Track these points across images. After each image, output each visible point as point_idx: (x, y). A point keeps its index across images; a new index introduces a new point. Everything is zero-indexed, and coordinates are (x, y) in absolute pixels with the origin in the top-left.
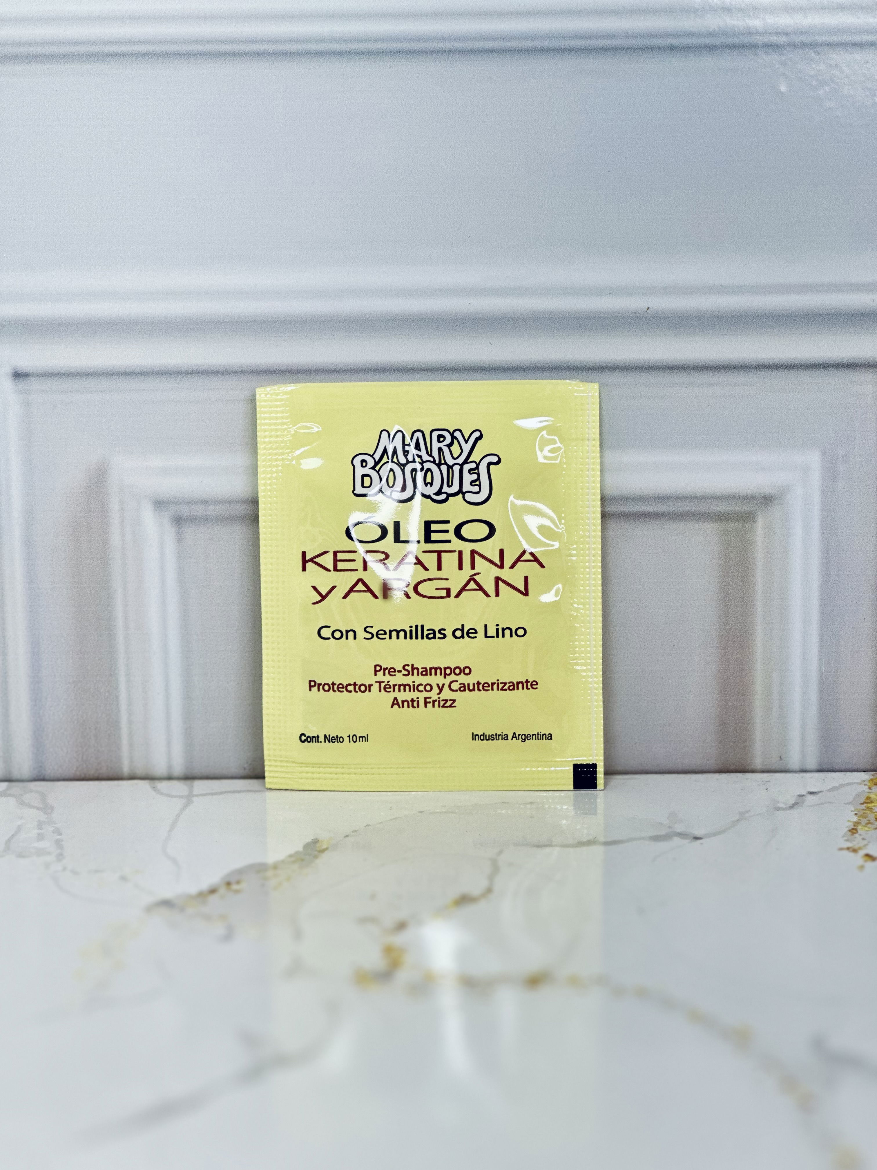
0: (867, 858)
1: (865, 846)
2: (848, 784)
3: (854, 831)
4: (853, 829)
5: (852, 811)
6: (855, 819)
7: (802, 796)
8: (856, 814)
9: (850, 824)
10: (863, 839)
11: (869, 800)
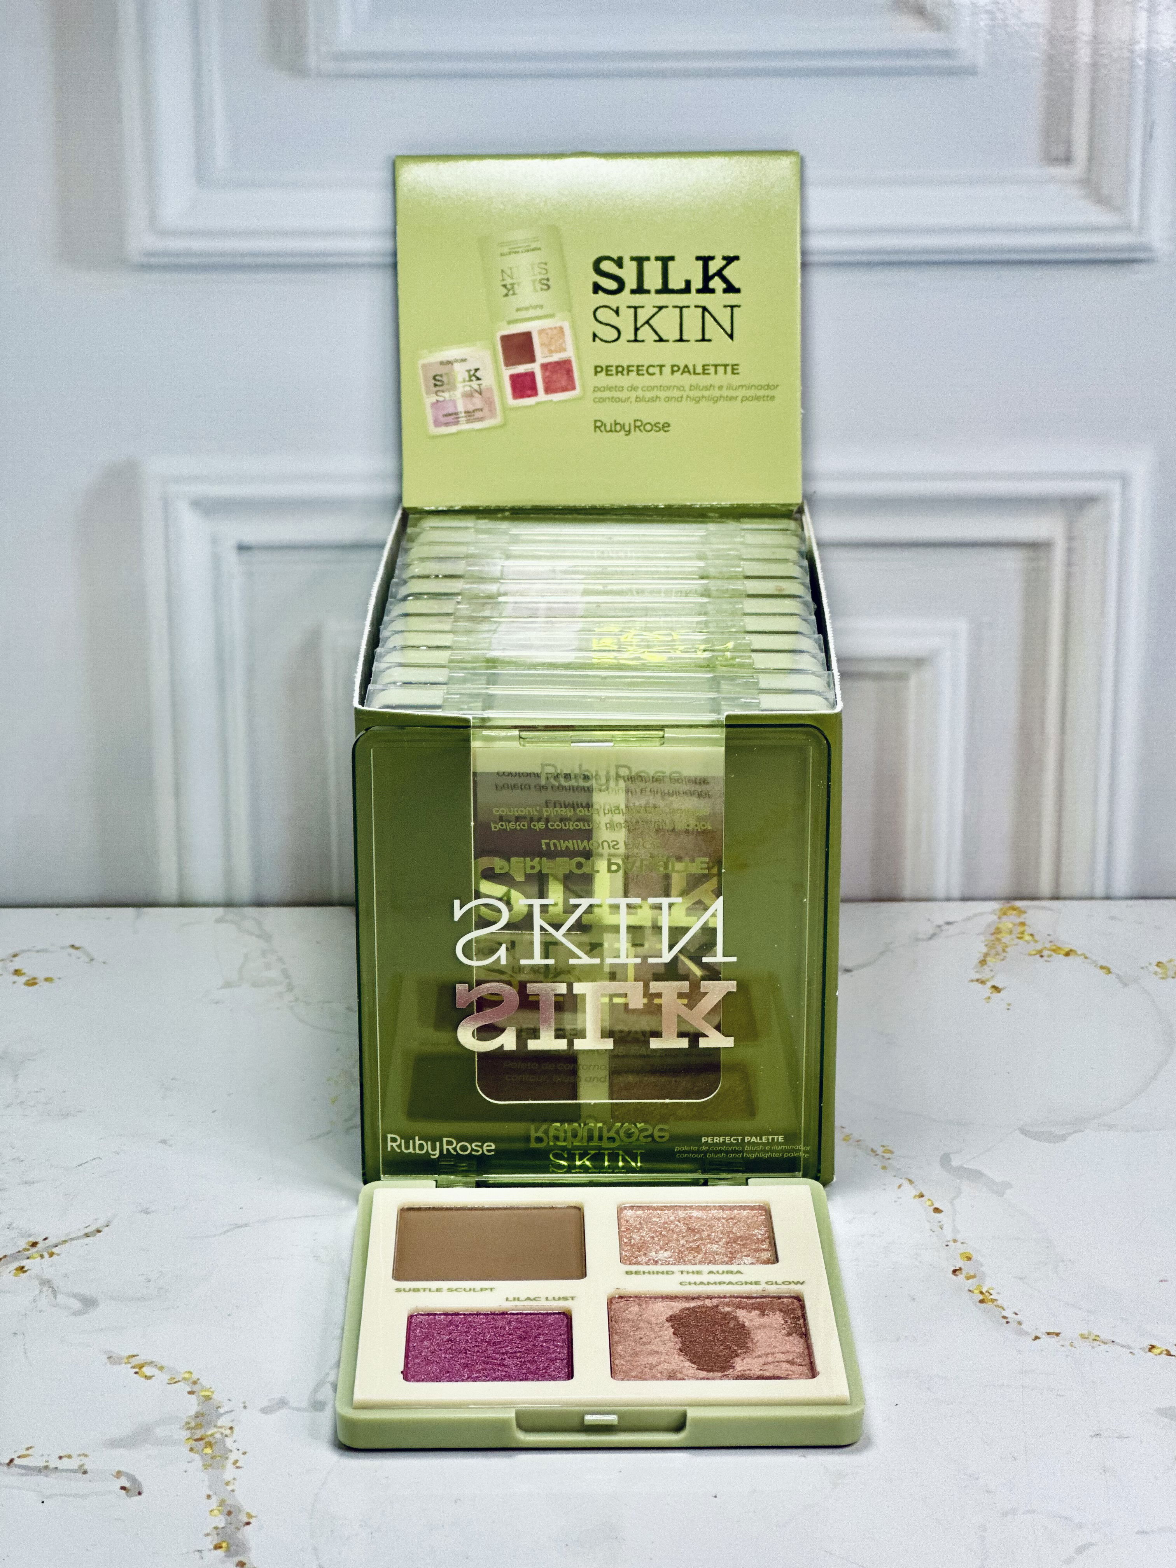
0: (993, 989)
1: (993, 977)
2: (981, 914)
3: (983, 963)
4: (983, 960)
5: (983, 942)
6: (985, 950)
7: (939, 926)
8: (986, 945)
9: (982, 955)
10: (991, 970)
11: (998, 931)
